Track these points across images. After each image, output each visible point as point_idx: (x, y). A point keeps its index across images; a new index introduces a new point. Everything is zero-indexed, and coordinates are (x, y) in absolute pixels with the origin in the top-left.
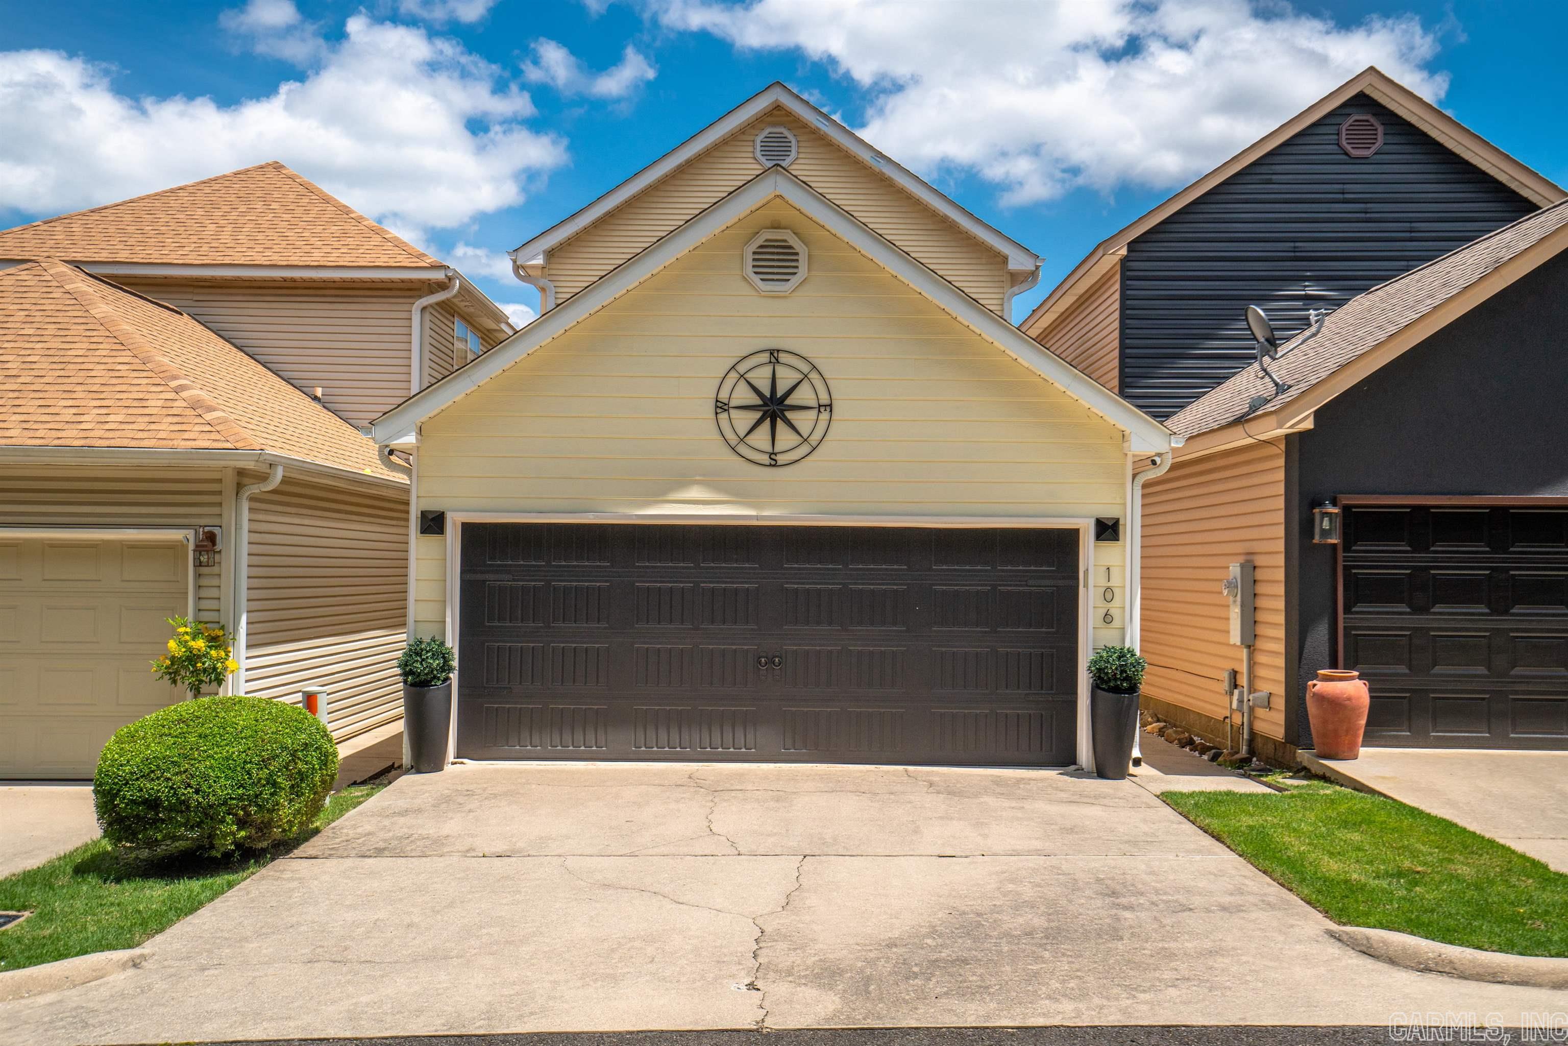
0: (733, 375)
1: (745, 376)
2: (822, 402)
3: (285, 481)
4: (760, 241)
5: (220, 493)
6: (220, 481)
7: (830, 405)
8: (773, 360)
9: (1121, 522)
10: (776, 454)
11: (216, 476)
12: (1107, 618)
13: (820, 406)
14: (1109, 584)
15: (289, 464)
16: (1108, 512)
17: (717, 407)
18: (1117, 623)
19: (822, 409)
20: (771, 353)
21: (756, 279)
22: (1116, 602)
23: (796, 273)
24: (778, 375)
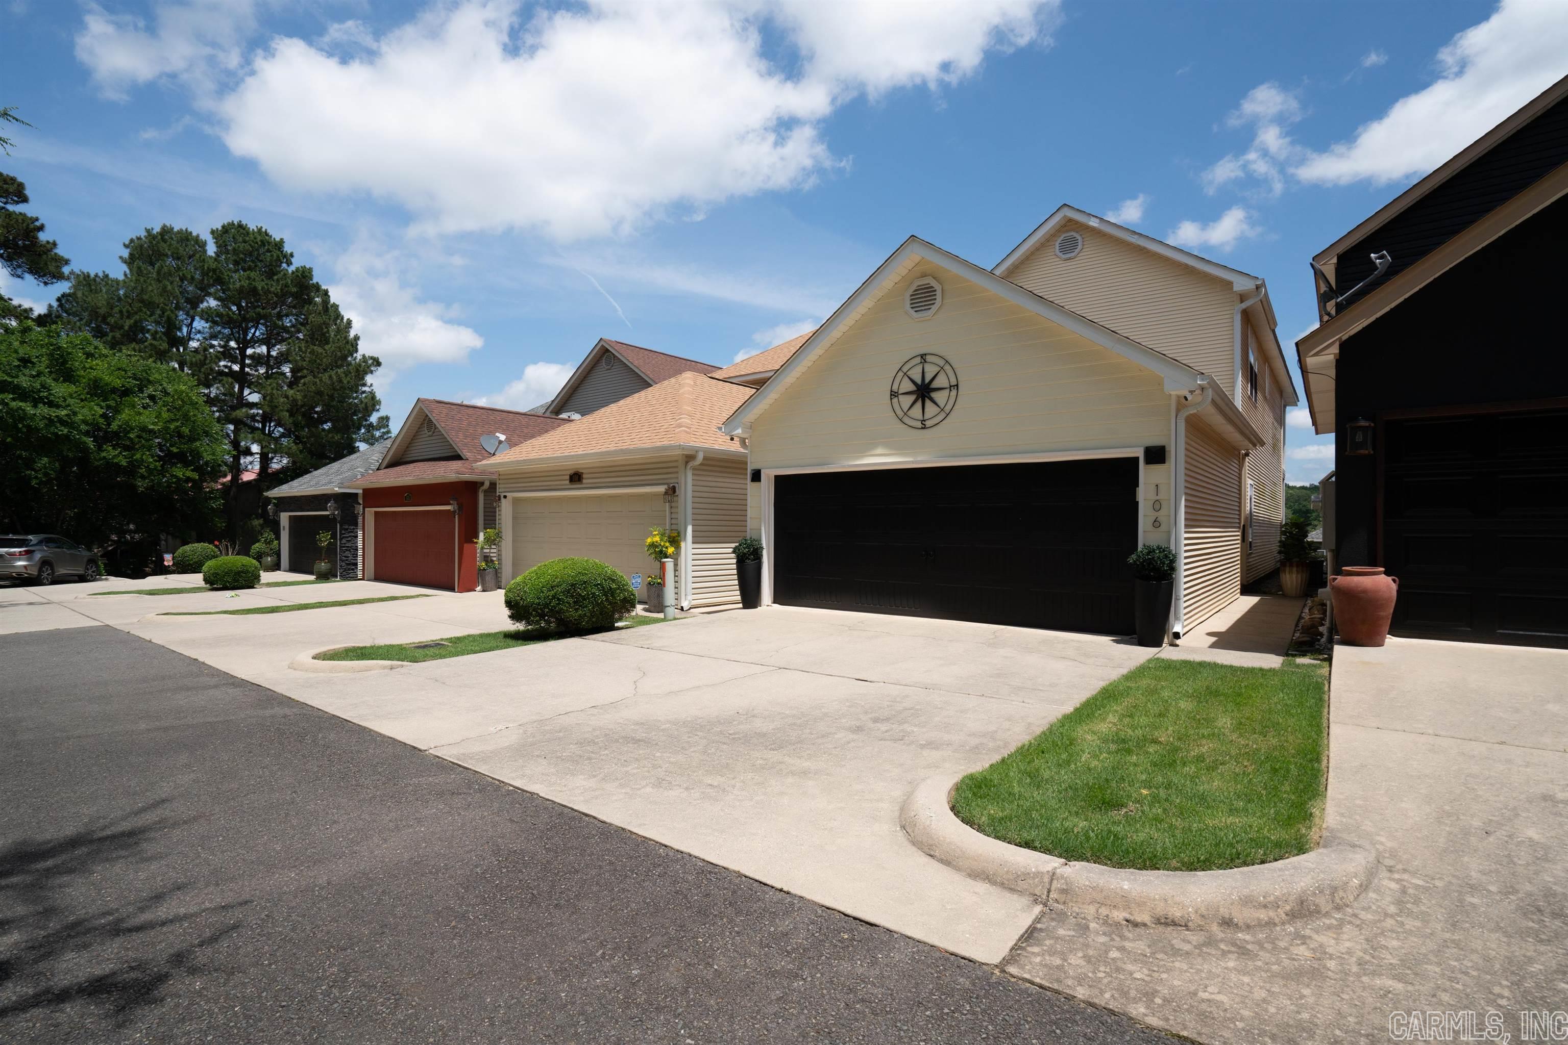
0: (901, 374)
1: (908, 373)
2: (952, 384)
3: (705, 458)
4: (914, 287)
5: (676, 467)
6: (676, 461)
7: (957, 385)
8: (923, 361)
9: (1167, 449)
10: (925, 421)
11: (675, 458)
12: (1156, 523)
13: (951, 386)
14: (1158, 498)
15: (706, 450)
16: (1155, 441)
17: (891, 395)
18: (1163, 527)
19: (952, 388)
20: (922, 357)
21: (912, 312)
22: (1163, 512)
23: (934, 304)
24: (926, 370)
